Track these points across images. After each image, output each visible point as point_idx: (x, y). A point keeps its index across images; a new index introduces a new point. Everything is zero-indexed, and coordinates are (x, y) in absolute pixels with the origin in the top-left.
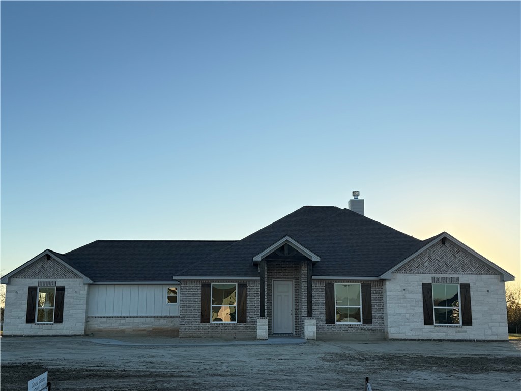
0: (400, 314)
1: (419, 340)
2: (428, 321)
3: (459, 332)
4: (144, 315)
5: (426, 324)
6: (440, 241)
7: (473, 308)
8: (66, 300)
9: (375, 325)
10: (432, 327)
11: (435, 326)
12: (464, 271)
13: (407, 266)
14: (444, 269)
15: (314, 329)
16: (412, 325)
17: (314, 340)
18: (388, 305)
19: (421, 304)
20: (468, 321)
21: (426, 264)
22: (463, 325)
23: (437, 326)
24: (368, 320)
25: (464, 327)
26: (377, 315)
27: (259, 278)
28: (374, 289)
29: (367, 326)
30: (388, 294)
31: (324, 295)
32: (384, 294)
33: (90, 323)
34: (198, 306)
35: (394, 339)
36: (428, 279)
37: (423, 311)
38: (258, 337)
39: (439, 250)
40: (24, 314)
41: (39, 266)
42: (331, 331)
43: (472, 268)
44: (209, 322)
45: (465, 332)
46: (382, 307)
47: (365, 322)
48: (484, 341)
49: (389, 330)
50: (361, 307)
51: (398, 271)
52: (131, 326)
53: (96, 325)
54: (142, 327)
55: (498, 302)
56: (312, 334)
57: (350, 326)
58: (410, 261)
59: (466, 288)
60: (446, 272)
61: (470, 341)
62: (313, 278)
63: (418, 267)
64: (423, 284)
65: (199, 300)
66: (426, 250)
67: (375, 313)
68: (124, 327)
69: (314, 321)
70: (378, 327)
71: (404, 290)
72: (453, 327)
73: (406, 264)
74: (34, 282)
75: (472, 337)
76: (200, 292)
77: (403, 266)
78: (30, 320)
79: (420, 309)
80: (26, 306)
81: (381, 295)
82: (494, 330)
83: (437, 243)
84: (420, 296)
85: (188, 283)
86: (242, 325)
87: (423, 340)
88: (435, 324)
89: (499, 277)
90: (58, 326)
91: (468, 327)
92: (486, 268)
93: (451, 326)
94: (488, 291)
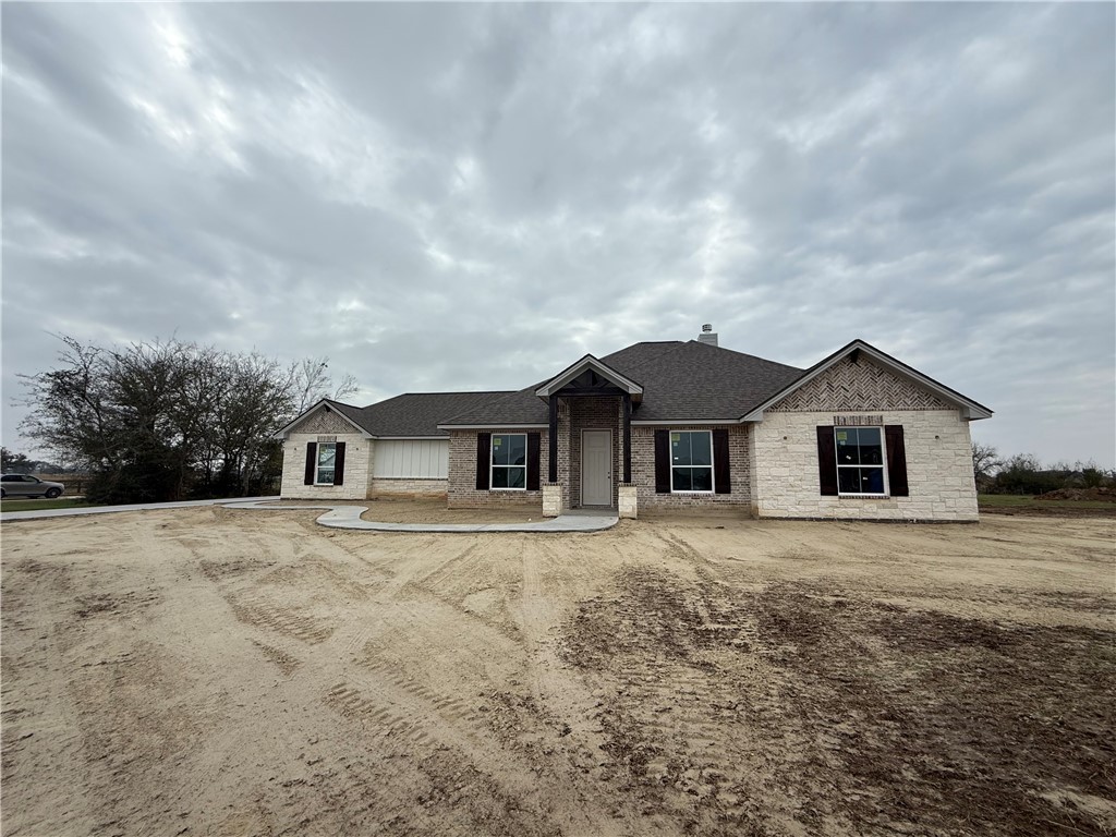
0: (778, 478)
1: (811, 519)
2: (828, 488)
3: (884, 507)
4: (436, 477)
5: (823, 493)
6: (847, 356)
7: (908, 467)
8: (346, 458)
9: (736, 494)
10: (835, 498)
11: (840, 497)
12: (891, 405)
13: (790, 400)
14: (855, 403)
15: (634, 502)
16: (800, 495)
17: (633, 519)
18: (758, 463)
19: (816, 460)
20: (900, 487)
21: (824, 395)
22: (892, 495)
23: (844, 498)
24: (724, 486)
25: (894, 498)
26: (739, 480)
27: (548, 426)
28: (733, 440)
29: (722, 497)
30: (757, 445)
31: (653, 449)
32: (750, 446)
33: (376, 485)
34: (474, 466)
35: (767, 518)
36: (827, 420)
37: (818, 472)
38: (544, 513)
39: (847, 373)
40: (302, 474)
41: (319, 419)
42: (663, 503)
43: (906, 400)
44: (487, 488)
45: (896, 507)
46: (746, 467)
47: (718, 491)
48: (930, 522)
49: (760, 504)
50: (712, 466)
51: (774, 408)
52: (420, 490)
53: (381, 487)
54: (434, 491)
55: (956, 455)
56: (629, 510)
57: (695, 497)
58: (794, 392)
59: (895, 434)
60: (859, 408)
61: (905, 521)
62: (632, 423)
63: (809, 401)
64: (818, 427)
65: (474, 457)
66: (823, 373)
67: (735, 476)
68: (413, 491)
69: (634, 490)
70: (740, 498)
71: (785, 438)
72: (873, 498)
73: (789, 396)
74: (313, 438)
75: (908, 515)
76: (475, 446)
77: (784, 401)
78: (309, 481)
79: (813, 469)
80: (305, 465)
81: (746, 449)
82: (950, 503)
83: (841, 360)
84: (813, 448)
85: (460, 434)
86: (534, 493)
87: (818, 520)
88: (840, 494)
89: (957, 413)
90: (339, 488)
91: (900, 498)
92: (932, 399)
93: (869, 497)
94: (937, 437)
